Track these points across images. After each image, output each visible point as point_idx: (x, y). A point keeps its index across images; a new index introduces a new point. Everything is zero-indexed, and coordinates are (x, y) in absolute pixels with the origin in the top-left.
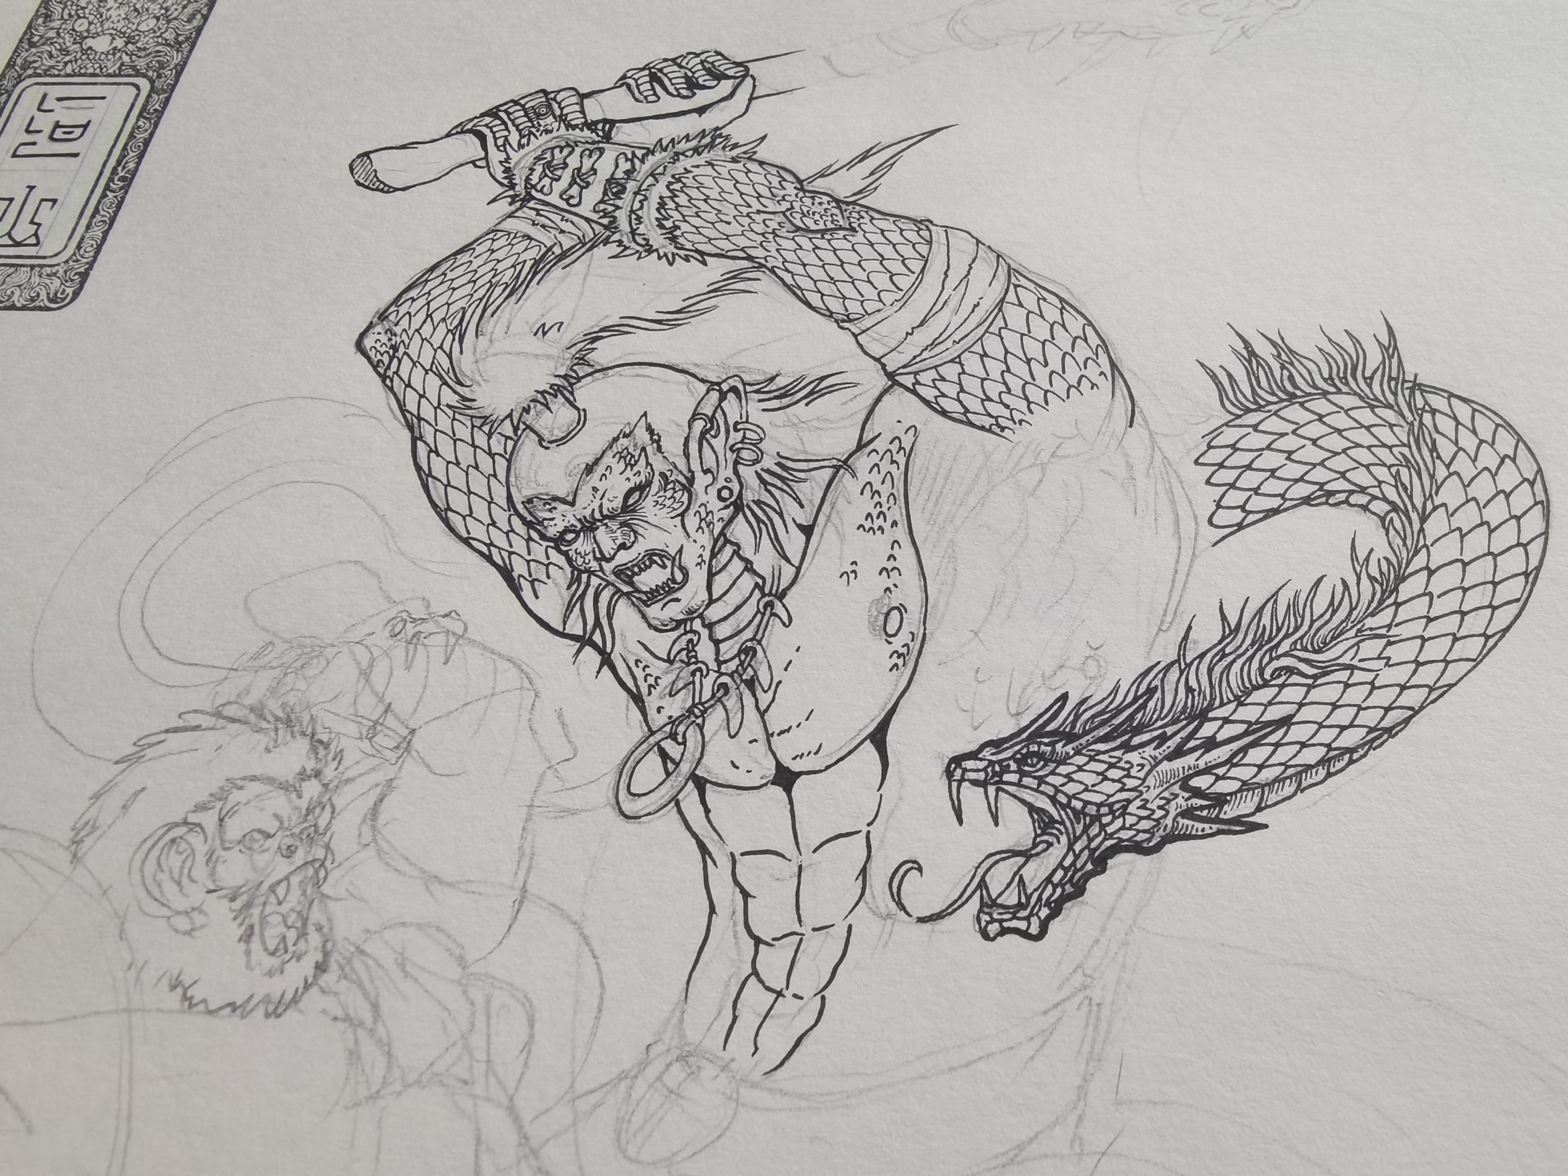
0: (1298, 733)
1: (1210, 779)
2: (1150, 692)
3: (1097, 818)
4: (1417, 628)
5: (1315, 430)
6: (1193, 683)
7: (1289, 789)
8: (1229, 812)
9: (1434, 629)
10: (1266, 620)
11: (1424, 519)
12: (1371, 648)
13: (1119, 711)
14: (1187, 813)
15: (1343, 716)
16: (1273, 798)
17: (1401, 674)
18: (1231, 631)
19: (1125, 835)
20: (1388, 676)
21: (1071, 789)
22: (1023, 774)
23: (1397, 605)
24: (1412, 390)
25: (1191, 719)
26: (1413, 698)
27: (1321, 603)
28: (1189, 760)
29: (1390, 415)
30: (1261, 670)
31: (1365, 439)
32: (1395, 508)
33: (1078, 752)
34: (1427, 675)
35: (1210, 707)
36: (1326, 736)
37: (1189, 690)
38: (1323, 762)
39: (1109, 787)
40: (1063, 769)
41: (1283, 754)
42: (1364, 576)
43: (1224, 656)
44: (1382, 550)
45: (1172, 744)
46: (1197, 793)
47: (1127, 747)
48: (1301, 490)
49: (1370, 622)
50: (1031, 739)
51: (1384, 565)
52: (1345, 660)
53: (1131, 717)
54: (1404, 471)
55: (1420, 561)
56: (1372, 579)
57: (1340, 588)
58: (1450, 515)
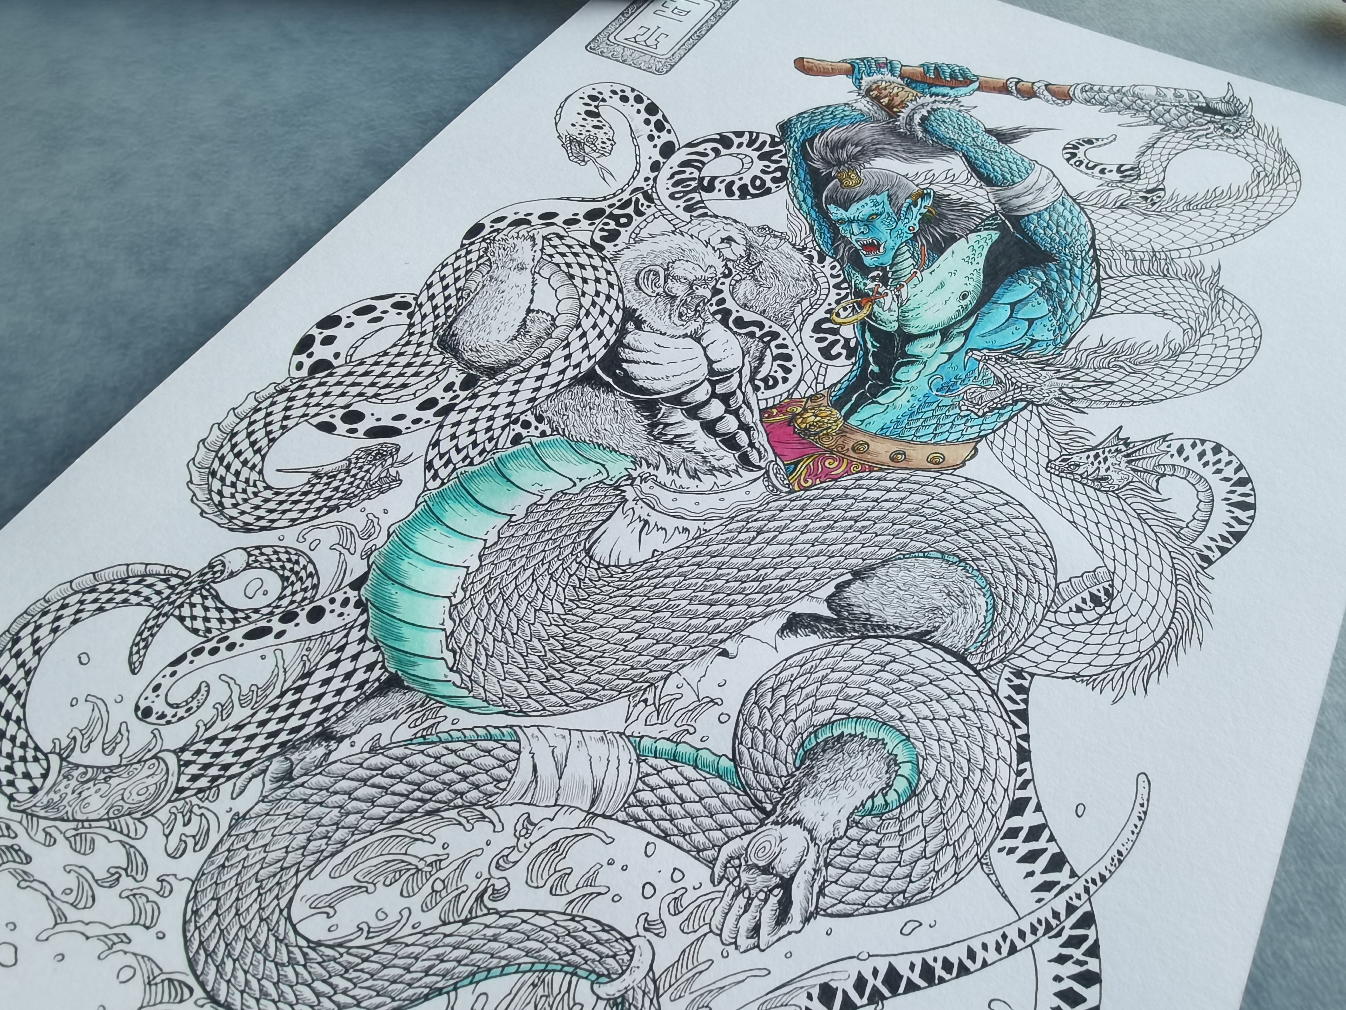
0: (1114, 388)
1: (1072, 391)
2: (1060, 354)
3: (1021, 387)
4: (1182, 371)
5: (1171, 290)
6: (1079, 357)
7: (1102, 405)
8: (1074, 404)
9: (1188, 374)
10: (1119, 347)
11: (1202, 336)
12: (1158, 371)
13: (1044, 356)
14: (1058, 399)
15: (1135, 389)
16: (1094, 406)
17: (1167, 384)
18: (1102, 345)
19: (1029, 397)
20: (1161, 383)
21: (1014, 374)
22: (996, 363)
23: (1176, 361)
24: (1219, 291)
25: (1073, 369)
26: (1168, 394)
27: (1144, 349)
28: (1066, 382)
29: (1205, 296)
30: (1109, 363)
31: (1190, 300)
32: (1192, 328)
33: (1021, 364)
34: (1177, 388)
35: (1082, 368)
36: (1126, 393)
37: (1076, 359)
38: (1120, 401)
39: (1029, 379)
40: (1013, 367)
41: (1105, 393)
42: (1167, 347)
43: (1096, 352)
44: (1179, 340)
45: (1061, 374)
46: (1064, 393)
47: (1042, 369)
48: (1155, 309)
49: (1161, 363)
50: (1004, 353)
51: (1177, 346)
52: (1146, 372)
53: (1048, 360)
54: (1201, 318)
55: (1194, 349)
56: (1170, 348)
57: (1155, 347)
58: (1214, 338)
